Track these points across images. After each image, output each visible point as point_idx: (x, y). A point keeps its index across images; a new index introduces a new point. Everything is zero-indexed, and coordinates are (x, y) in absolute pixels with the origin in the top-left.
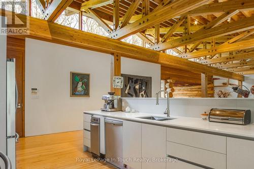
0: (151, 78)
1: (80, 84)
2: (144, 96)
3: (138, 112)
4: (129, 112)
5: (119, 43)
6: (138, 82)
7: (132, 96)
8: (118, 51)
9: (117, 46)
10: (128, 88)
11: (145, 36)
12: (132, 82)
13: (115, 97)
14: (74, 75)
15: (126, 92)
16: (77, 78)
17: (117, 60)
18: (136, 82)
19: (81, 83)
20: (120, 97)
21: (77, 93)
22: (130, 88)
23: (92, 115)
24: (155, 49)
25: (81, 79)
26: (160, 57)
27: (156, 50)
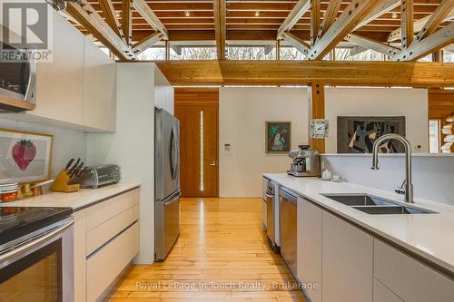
0: (404, 118)
1: (278, 137)
2: (388, 150)
3: (346, 181)
4: (330, 180)
5: (319, 65)
6: (375, 128)
7: (362, 151)
8: (320, 77)
9: (317, 70)
10: (354, 138)
11: (388, 45)
12: (362, 128)
13: (307, 153)
14: (270, 125)
15: (351, 145)
16: (274, 129)
17: (318, 92)
18: (370, 127)
19: (278, 135)
20: (317, 152)
21: (274, 148)
22: (358, 138)
23: (270, 180)
24: (402, 59)
25: (279, 130)
26: (415, 71)
27: (405, 59)
